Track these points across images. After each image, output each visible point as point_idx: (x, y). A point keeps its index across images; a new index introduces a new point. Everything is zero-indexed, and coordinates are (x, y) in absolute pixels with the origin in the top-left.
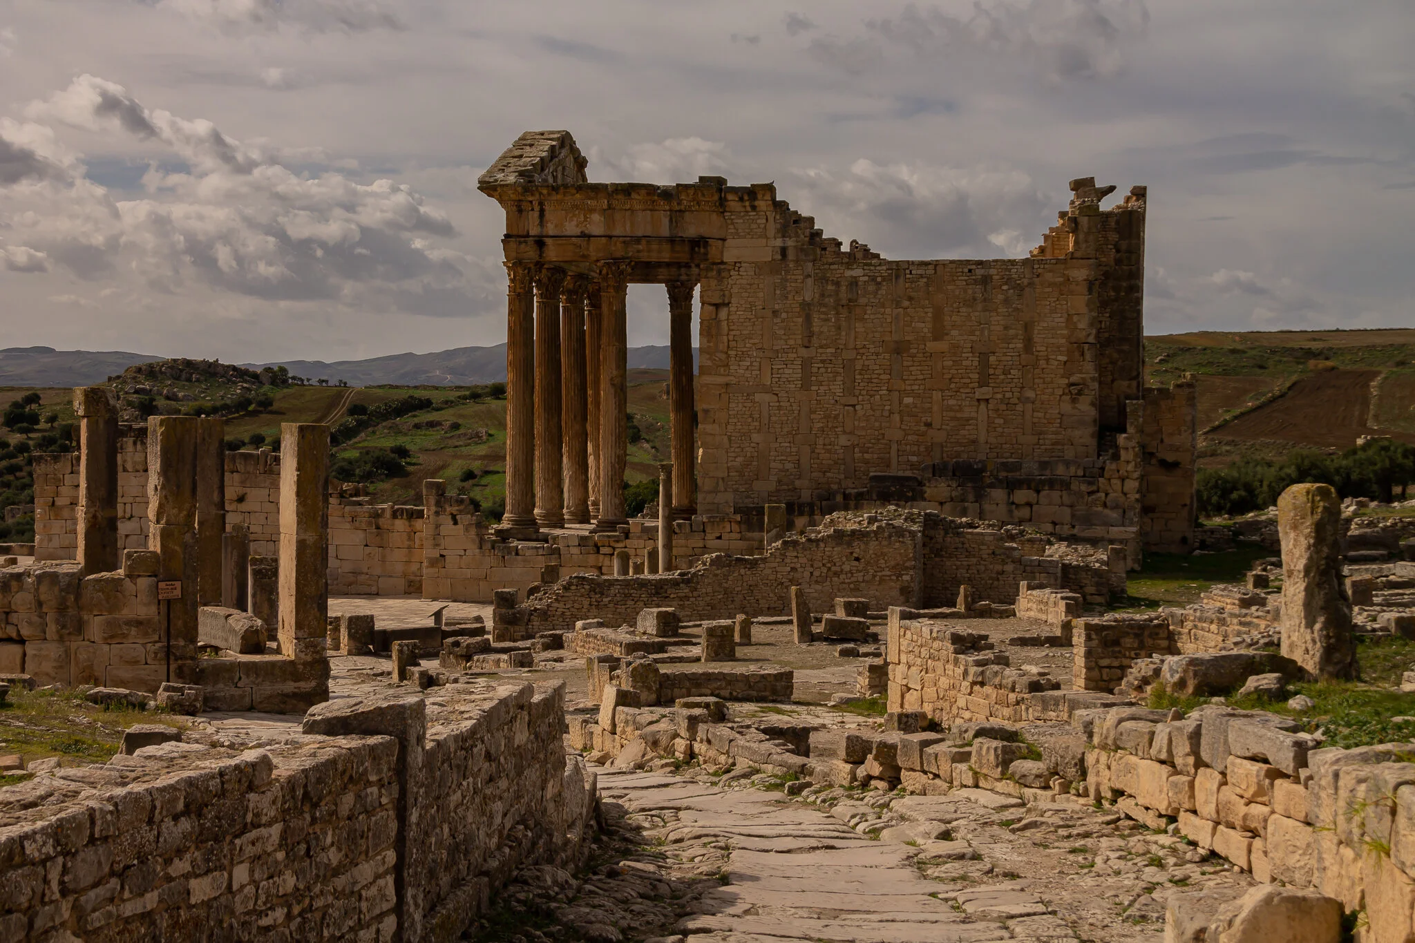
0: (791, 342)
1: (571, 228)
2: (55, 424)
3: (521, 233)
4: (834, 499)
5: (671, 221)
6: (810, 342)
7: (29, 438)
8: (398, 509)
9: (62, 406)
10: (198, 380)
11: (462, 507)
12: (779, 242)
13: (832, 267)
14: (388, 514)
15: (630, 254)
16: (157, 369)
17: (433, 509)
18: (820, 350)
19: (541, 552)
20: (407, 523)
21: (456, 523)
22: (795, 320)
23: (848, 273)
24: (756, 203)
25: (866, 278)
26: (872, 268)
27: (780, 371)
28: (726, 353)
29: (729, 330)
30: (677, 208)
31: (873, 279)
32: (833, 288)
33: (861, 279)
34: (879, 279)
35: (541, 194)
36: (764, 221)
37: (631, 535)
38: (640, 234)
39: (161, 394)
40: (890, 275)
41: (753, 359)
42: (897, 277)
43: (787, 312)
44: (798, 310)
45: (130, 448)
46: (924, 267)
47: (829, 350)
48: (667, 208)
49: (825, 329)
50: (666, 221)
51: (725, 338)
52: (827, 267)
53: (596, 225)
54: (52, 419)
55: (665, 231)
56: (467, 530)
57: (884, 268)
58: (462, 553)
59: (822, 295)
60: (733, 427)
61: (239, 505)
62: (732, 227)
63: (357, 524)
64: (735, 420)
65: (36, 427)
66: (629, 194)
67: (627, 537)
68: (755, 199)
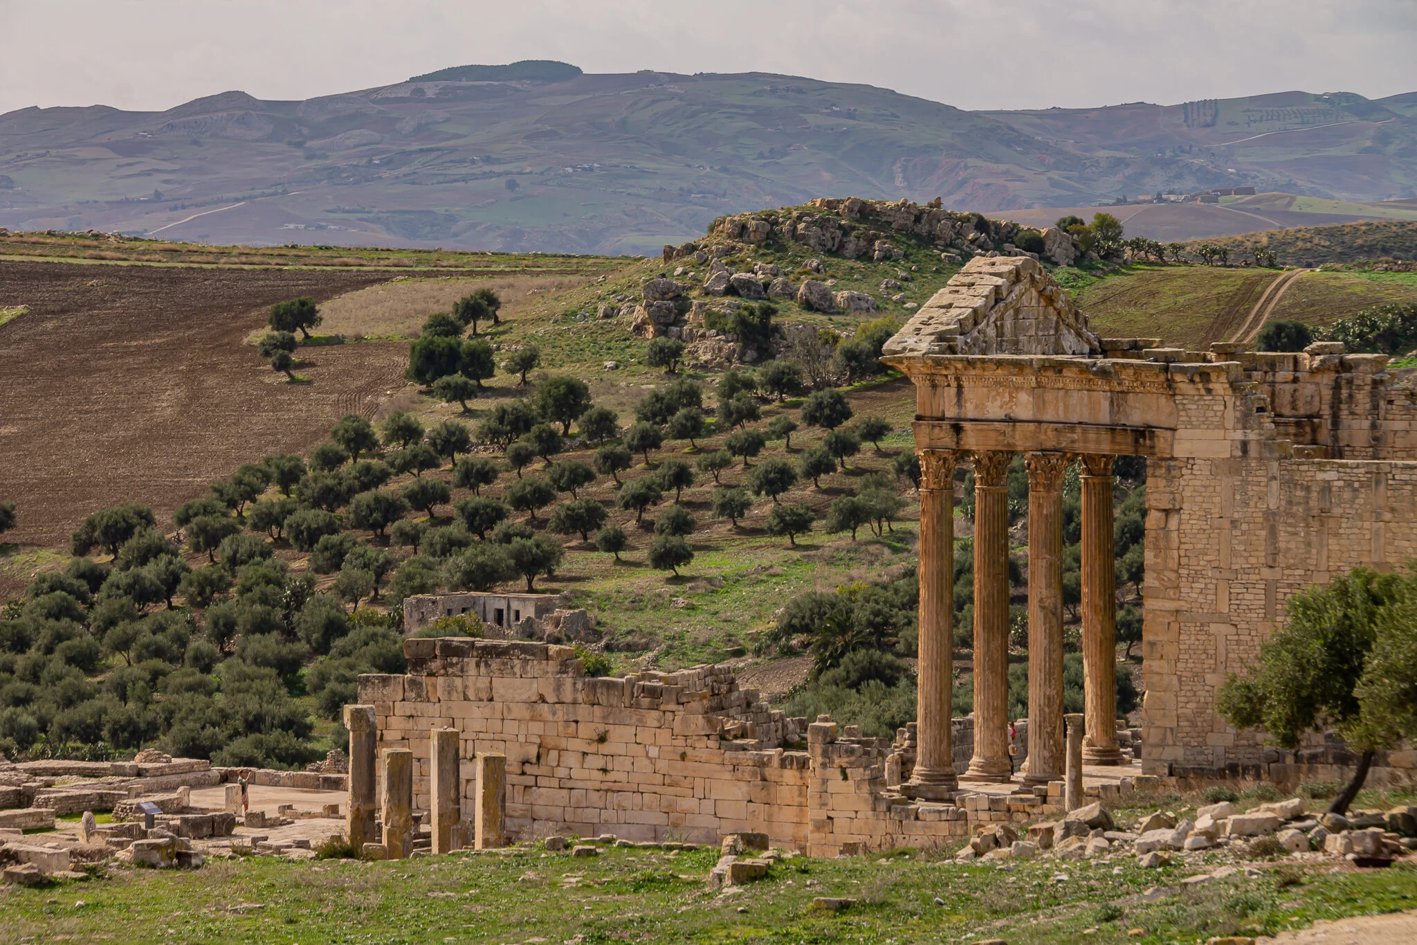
0: (1253, 560)
1: (995, 410)
2: (532, 375)
3: (935, 414)
4: (1284, 761)
5: (1112, 402)
6: (1274, 560)
7: (468, 413)
8: (787, 757)
9: (549, 327)
10: (886, 257)
11: (853, 758)
12: (1239, 435)
13: (1302, 468)
14: (776, 762)
15: (1064, 445)
16: (785, 228)
17: (820, 760)
18: (1286, 572)
19: (944, 816)
20: (797, 774)
21: (845, 778)
22: (1258, 532)
23: (1320, 476)
24: (1211, 386)
25: (1341, 483)
26: (1348, 470)
27: (1240, 596)
28: (1177, 572)
29: (1181, 543)
30: (1118, 389)
31: (1349, 484)
32: (1303, 494)
33: (1336, 483)
34: (1356, 485)
35: (956, 369)
36: (1222, 408)
37: (1049, 799)
38: (1075, 419)
39: (792, 296)
40: (1369, 480)
41: (1208, 581)
42: (1378, 483)
43: (1248, 523)
44: (1261, 520)
45: (472, 670)
46: (1408, 472)
47: (1297, 572)
48: (1107, 388)
49: (1292, 545)
50: (1105, 405)
51: (1175, 553)
52: (1295, 467)
53: (1024, 406)
54: (526, 362)
55: (1104, 417)
56: (858, 787)
57: (1362, 470)
58: (853, 815)
59: (1290, 503)
60: (1184, 665)
61: (600, 746)
62: (1182, 413)
63: (739, 774)
64: (1187, 657)
65: (485, 382)
66: (1060, 371)
67: (1044, 801)
68: (1209, 381)
